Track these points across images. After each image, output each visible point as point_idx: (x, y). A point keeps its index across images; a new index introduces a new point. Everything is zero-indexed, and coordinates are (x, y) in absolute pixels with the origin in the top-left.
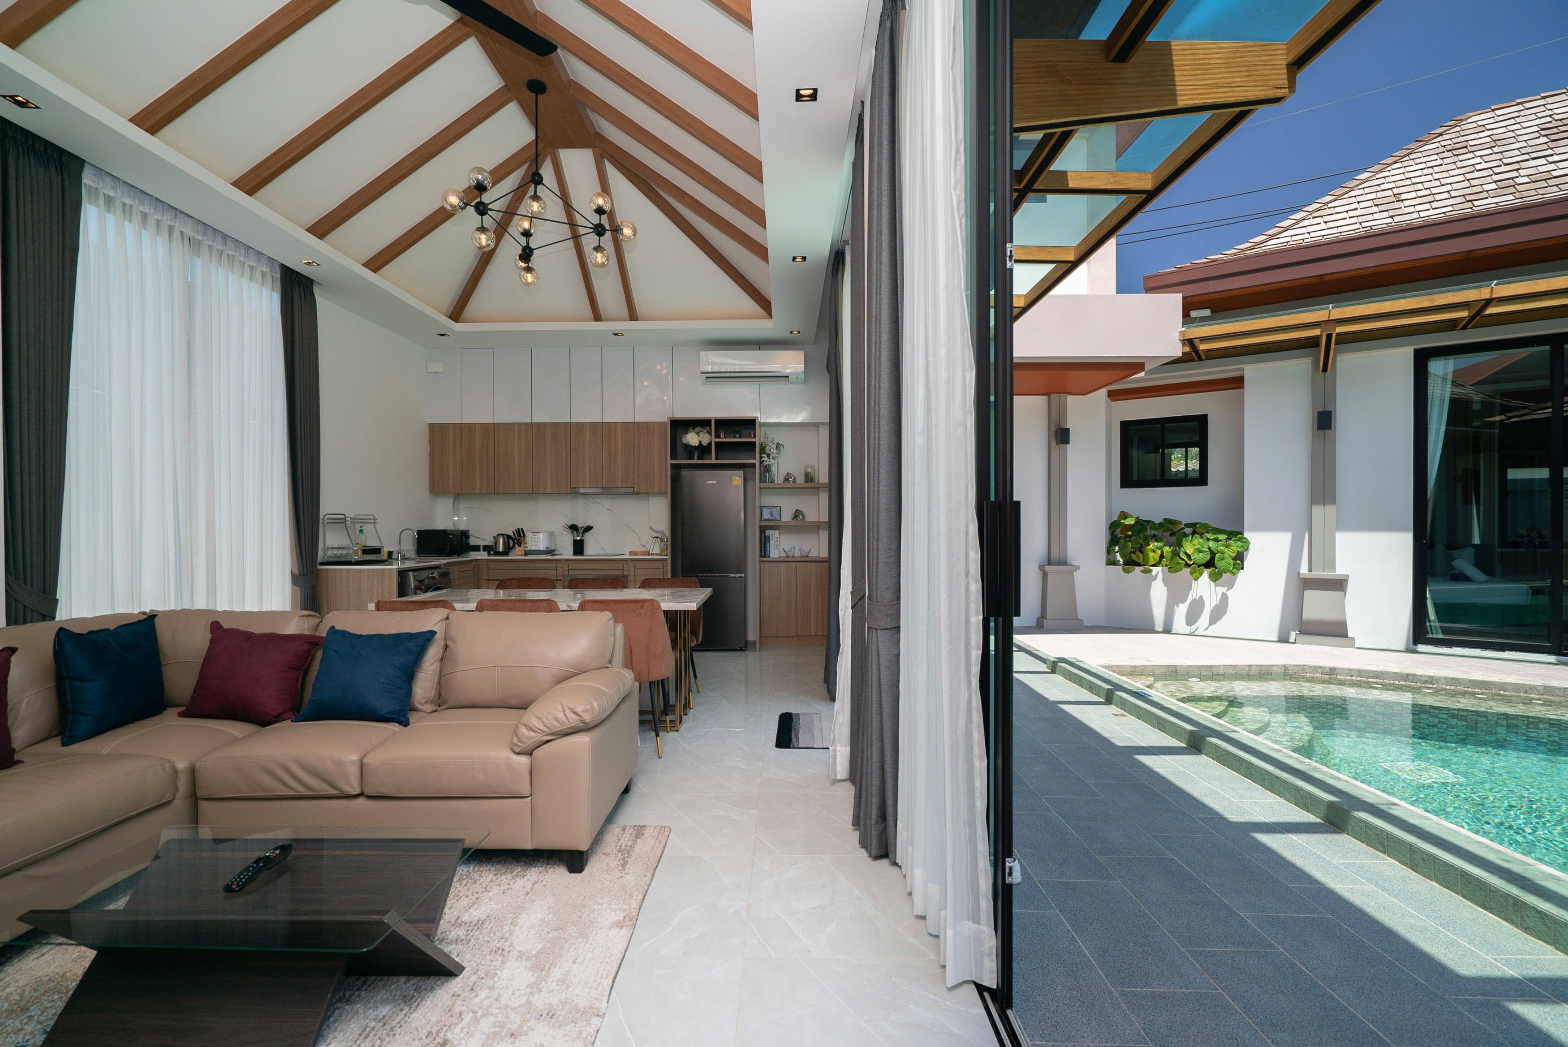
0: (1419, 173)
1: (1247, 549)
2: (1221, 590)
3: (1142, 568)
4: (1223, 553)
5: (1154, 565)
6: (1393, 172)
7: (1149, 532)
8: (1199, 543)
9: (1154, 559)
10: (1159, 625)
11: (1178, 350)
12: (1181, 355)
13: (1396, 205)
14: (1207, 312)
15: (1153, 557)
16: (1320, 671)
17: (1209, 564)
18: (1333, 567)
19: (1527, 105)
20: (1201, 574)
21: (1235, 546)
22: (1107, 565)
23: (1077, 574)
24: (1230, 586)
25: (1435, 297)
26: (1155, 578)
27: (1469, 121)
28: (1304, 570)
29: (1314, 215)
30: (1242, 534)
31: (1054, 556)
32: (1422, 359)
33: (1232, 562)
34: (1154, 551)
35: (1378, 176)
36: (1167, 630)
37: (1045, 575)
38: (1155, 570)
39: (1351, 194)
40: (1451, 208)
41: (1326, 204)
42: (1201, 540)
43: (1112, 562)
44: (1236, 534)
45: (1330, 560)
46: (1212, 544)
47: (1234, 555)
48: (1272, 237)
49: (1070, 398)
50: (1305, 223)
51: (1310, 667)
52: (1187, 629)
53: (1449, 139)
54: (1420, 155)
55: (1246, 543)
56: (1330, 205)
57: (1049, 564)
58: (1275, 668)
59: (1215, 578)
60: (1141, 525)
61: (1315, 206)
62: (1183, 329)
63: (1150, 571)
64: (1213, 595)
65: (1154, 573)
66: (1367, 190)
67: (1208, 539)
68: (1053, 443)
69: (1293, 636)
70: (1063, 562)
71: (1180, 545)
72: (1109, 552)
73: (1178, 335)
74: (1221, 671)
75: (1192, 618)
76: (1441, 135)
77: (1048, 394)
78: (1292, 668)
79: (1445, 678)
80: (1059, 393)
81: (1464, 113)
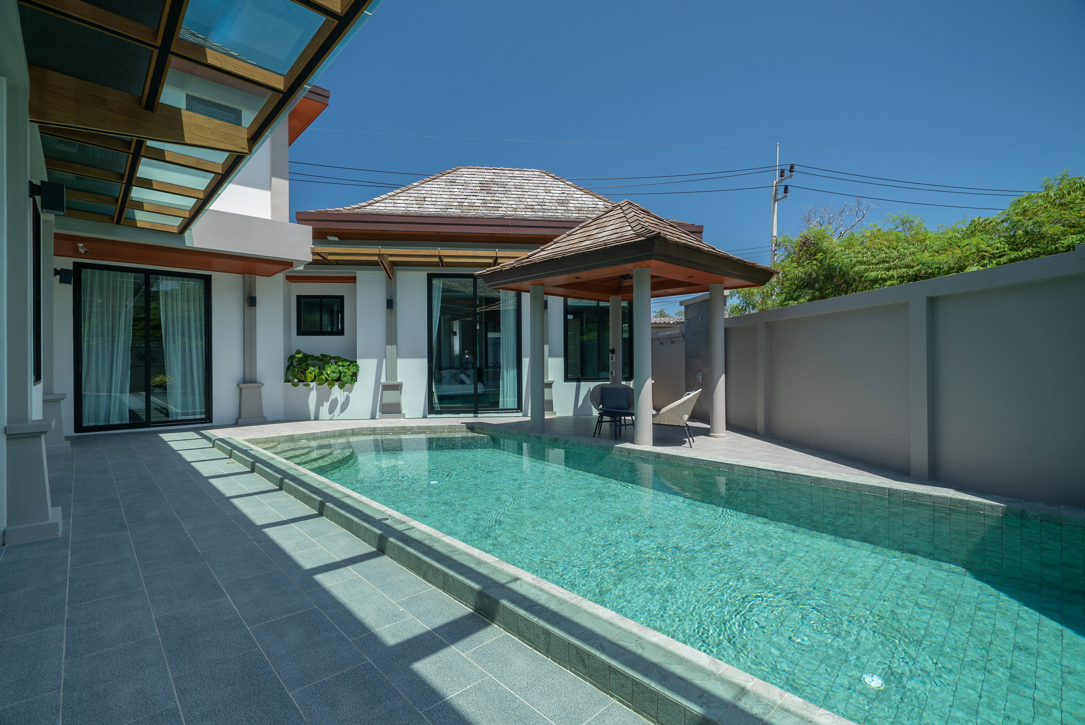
0: (436, 189)
1: (358, 370)
2: (346, 393)
3: (304, 383)
4: (345, 373)
5: (312, 381)
6: (428, 186)
7: (310, 362)
8: (334, 368)
9: (311, 377)
10: (312, 416)
11: (310, 258)
12: (311, 261)
13: (423, 202)
14: (336, 239)
15: (310, 376)
16: (369, 430)
17: (338, 380)
18: (396, 379)
19: (480, 170)
20: (334, 385)
21: (353, 369)
22: (285, 382)
23: (263, 389)
24: (351, 391)
25: (420, 250)
26: (312, 389)
27: (461, 170)
28: (383, 380)
29: (391, 198)
30: (356, 362)
31: (248, 377)
32: (430, 277)
33: (350, 378)
34: (311, 373)
35: (421, 186)
36: (316, 419)
37: (241, 390)
38: (313, 384)
39: (409, 191)
40: (439, 210)
41: (397, 193)
42: (336, 366)
43: (287, 380)
44: (353, 362)
45: (395, 376)
46: (341, 368)
47: (351, 374)
48: (370, 205)
49: (257, 277)
50: (387, 201)
51: (365, 428)
52: (329, 417)
53: (450, 177)
54: (440, 180)
55: (357, 366)
56: (399, 195)
57: (244, 382)
58: (348, 431)
59: (341, 387)
60: (306, 357)
61: (393, 193)
62: (313, 247)
63: (308, 385)
64: (342, 397)
65: (311, 386)
66: (415, 192)
67: (339, 366)
68: (246, 305)
69: (378, 414)
70: (253, 381)
71: (324, 369)
72: (286, 374)
73: (310, 249)
74: (319, 435)
75: (331, 410)
76: (449, 173)
77: (243, 273)
78: (356, 430)
79: (417, 427)
80: (250, 274)
81: (460, 166)
